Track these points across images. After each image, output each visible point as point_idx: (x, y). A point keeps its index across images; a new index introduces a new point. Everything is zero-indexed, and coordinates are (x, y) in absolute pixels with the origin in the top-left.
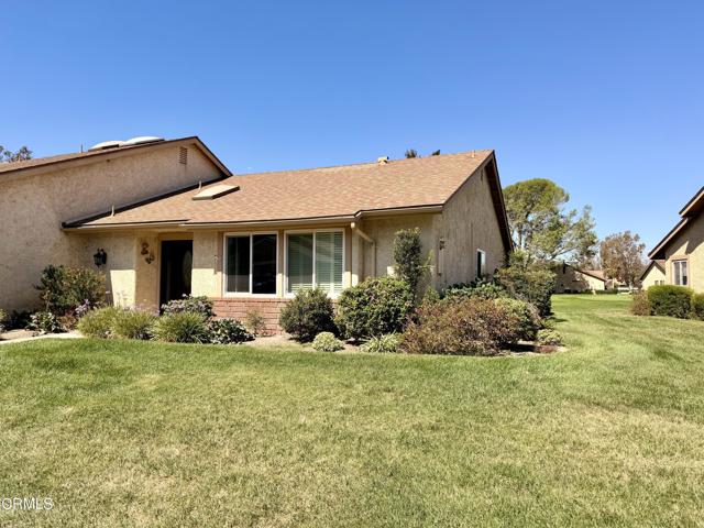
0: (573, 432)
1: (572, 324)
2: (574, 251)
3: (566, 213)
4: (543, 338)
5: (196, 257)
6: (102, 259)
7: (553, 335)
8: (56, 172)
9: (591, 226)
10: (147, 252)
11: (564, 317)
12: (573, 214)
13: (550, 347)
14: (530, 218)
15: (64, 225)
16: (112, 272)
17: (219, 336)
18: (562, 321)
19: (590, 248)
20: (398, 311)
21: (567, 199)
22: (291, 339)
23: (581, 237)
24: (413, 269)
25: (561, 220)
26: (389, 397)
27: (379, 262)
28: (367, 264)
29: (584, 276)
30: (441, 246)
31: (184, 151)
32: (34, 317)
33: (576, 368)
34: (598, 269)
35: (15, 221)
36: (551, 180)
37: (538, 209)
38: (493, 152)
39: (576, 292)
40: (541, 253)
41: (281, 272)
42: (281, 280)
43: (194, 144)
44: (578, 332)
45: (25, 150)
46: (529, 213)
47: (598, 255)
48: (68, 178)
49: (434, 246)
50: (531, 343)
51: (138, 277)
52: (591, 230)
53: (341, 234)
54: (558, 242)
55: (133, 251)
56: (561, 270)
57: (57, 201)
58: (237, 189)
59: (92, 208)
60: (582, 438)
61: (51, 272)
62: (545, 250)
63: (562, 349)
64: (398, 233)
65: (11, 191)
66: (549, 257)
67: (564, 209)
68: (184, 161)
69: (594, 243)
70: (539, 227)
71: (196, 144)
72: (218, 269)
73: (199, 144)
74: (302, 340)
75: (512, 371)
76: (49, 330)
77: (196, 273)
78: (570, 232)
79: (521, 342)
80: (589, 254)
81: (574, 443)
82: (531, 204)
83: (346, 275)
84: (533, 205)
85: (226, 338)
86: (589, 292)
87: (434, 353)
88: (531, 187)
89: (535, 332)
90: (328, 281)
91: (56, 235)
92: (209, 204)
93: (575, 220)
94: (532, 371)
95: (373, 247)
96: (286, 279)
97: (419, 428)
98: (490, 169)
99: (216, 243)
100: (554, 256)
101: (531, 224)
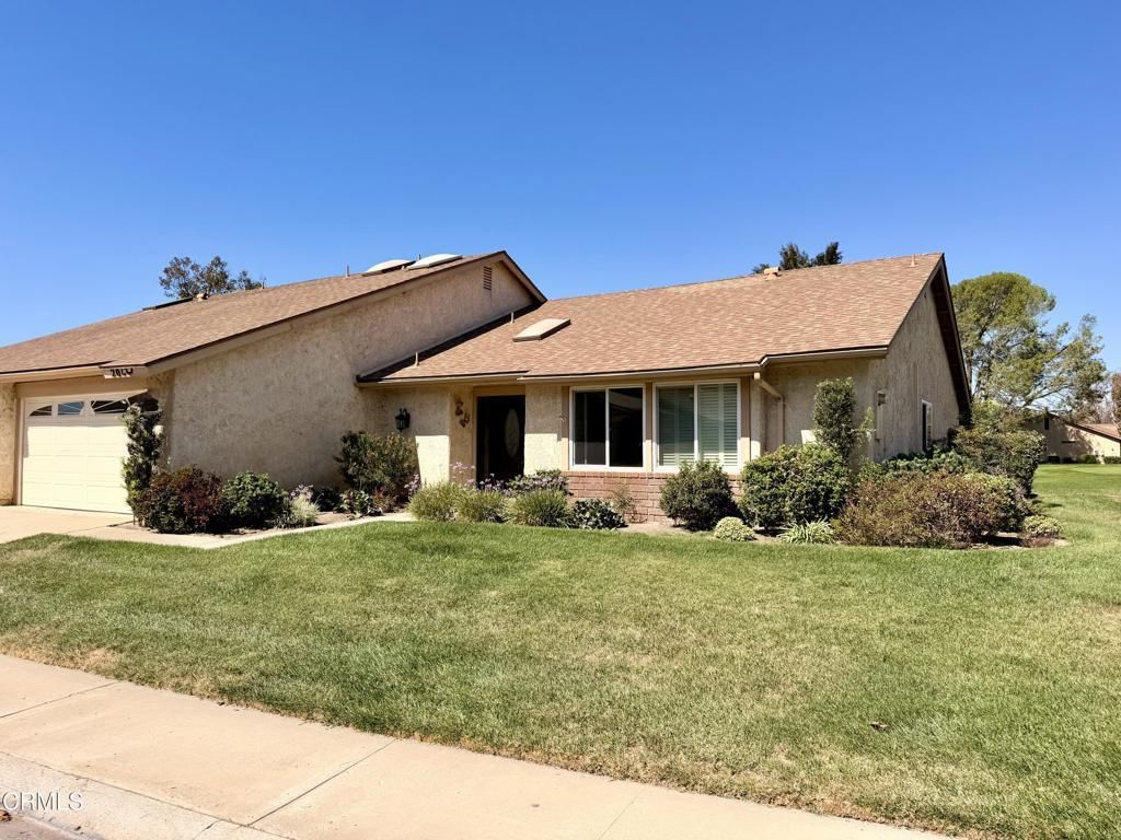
0: (1088, 629)
1: (1070, 511)
2: (1065, 391)
3: (1049, 329)
4: (1033, 528)
5: (530, 419)
6: (404, 421)
7: (1047, 523)
8: (349, 312)
9: (1095, 350)
10: (461, 412)
11: (1056, 500)
12: (1063, 330)
13: (1044, 540)
14: (986, 338)
15: (359, 379)
16: (419, 439)
17: (588, 520)
18: (1054, 505)
19: (1093, 387)
20: (830, 491)
21: (1052, 306)
22: (675, 526)
23: (1077, 368)
24: (843, 434)
25: (1042, 342)
26: (850, 592)
27: (789, 424)
28: (772, 428)
29: (1083, 432)
30: (881, 400)
31: (488, 271)
32: (344, 496)
33: (1086, 564)
34: (1109, 421)
35: (308, 376)
36: (1021, 274)
37: (1000, 324)
38: (943, 257)
39: (1068, 461)
40: (1006, 395)
41: (650, 437)
42: (649, 448)
43: (502, 262)
44: (1083, 522)
45: (218, 262)
46: (984, 330)
47: (1109, 397)
48: (361, 317)
49: (871, 401)
50: (1014, 535)
51: (452, 444)
52: (1095, 356)
53: (735, 386)
54: (1036, 377)
55: (446, 413)
56: (1043, 424)
57: (351, 349)
58: (568, 324)
59: (388, 355)
60: (1100, 636)
61: (352, 439)
62: (1014, 392)
63: (1060, 543)
64: (821, 384)
65: (303, 338)
66: (1020, 403)
67: (1047, 322)
68: (488, 287)
69: (1100, 378)
70: (1002, 354)
71: (503, 262)
72: (563, 434)
73: (506, 261)
74: (691, 528)
75: (999, 566)
76: (364, 512)
77: (531, 441)
78: (1057, 360)
79: (1001, 534)
80: (1093, 396)
81: (1091, 639)
82: (988, 315)
83: (742, 443)
84: (991, 317)
85: (597, 522)
86: (1092, 460)
87: (885, 544)
88: (989, 288)
89: (1020, 519)
90: (716, 450)
91: (349, 392)
92: (540, 347)
93: (1066, 340)
94: (1025, 566)
95: (780, 404)
96: (656, 447)
97: (899, 621)
98: (938, 284)
99: (559, 400)
100: (1029, 402)
101: (989, 347)
